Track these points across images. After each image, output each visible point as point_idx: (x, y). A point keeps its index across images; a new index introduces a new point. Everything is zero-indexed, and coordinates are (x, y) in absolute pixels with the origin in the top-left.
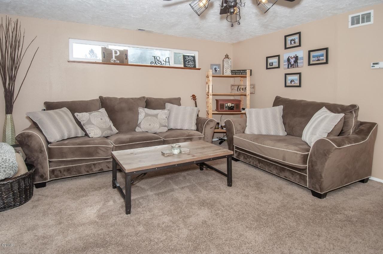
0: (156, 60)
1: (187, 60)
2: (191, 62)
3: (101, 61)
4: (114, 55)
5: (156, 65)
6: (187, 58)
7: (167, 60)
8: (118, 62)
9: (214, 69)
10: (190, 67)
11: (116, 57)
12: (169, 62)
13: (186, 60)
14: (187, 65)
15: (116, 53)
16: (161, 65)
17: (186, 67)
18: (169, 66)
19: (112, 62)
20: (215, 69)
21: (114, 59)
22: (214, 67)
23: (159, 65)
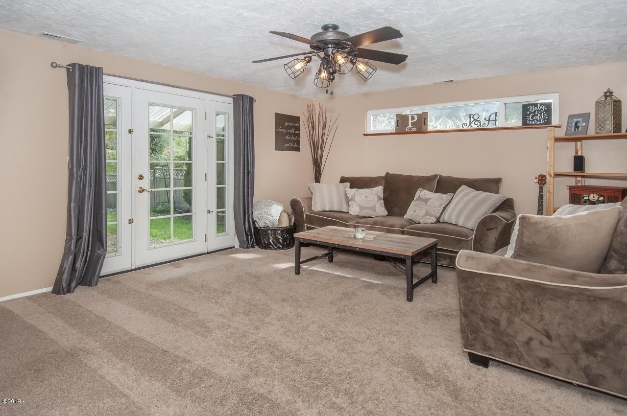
0: (472, 119)
1: (531, 113)
2: (541, 115)
3: (394, 131)
4: (410, 121)
5: (470, 127)
6: (532, 109)
7: (492, 118)
8: (415, 130)
9: (574, 124)
10: (535, 124)
11: (413, 124)
12: (495, 120)
13: (528, 113)
14: (529, 121)
15: (413, 118)
16: (479, 127)
17: (529, 124)
18: (494, 127)
19: (408, 130)
20: (576, 123)
21: (410, 126)
22: (575, 120)
23: (475, 127)
